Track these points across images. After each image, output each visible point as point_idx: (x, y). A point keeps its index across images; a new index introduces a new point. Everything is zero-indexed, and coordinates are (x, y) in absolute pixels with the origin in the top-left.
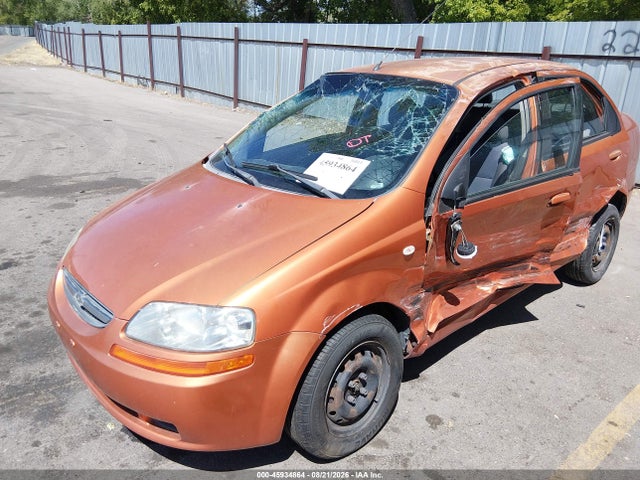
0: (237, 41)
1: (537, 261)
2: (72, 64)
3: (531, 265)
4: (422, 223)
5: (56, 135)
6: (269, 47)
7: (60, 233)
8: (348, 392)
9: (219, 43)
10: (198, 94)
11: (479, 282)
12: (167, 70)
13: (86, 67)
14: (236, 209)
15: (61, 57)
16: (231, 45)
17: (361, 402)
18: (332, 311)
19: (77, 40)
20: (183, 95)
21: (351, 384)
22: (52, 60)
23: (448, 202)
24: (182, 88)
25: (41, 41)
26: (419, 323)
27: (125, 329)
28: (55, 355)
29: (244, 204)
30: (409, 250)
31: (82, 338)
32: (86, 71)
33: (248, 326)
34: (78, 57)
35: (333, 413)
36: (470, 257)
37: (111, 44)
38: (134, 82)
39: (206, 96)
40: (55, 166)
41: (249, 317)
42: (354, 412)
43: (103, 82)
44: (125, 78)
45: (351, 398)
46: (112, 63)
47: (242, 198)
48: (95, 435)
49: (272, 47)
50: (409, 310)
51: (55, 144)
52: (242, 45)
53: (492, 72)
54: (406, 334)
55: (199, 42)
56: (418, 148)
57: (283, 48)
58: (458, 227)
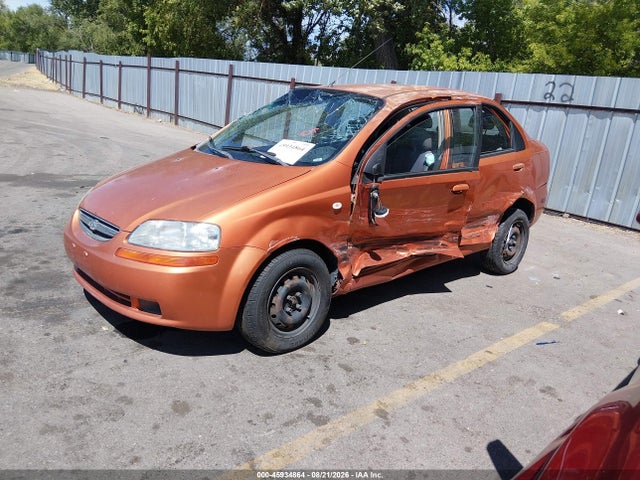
0: (231, 76)
1: (447, 240)
2: (71, 90)
3: (442, 242)
4: (348, 188)
5: (56, 146)
6: (260, 84)
7: (63, 213)
8: (287, 305)
9: (214, 78)
10: (192, 123)
11: (399, 249)
12: (163, 99)
13: (84, 93)
14: (214, 170)
15: (61, 83)
16: (225, 80)
17: (296, 315)
18: (276, 238)
19: (78, 68)
20: (176, 123)
21: (289, 297)
22: (50, 84)
23: (369, 176)
24: (176, 117)
25: (40, 68)
26: (345, 266)
27: (128, 237)
28: (61, 287)
29: (220, 168)
30: (337, 206)
31: (93, 248)
32: (84, 97)
33: (215, 238)
34: (77, 84)
35: (274, 316)
36: (383, 216)
37: (111, 73)
38: (131, 109)
39: (199, 125)
40: (57, 167)
41: (216, 231)
42: (290, 319)
43: (100, 108)
44: (122, 105)
45: (288, 309)
46: (111, 90)
47: (218, 164)
48: (94, 332)
49: (263, 83)
50: (338, 253)
51: (56, 151)
52: (235, 81)
53: (415, 93)
54: (335, 273)
55: (196, 76)
56: (350, 137)
57: (272, 85)
58: (376, 195)
